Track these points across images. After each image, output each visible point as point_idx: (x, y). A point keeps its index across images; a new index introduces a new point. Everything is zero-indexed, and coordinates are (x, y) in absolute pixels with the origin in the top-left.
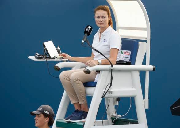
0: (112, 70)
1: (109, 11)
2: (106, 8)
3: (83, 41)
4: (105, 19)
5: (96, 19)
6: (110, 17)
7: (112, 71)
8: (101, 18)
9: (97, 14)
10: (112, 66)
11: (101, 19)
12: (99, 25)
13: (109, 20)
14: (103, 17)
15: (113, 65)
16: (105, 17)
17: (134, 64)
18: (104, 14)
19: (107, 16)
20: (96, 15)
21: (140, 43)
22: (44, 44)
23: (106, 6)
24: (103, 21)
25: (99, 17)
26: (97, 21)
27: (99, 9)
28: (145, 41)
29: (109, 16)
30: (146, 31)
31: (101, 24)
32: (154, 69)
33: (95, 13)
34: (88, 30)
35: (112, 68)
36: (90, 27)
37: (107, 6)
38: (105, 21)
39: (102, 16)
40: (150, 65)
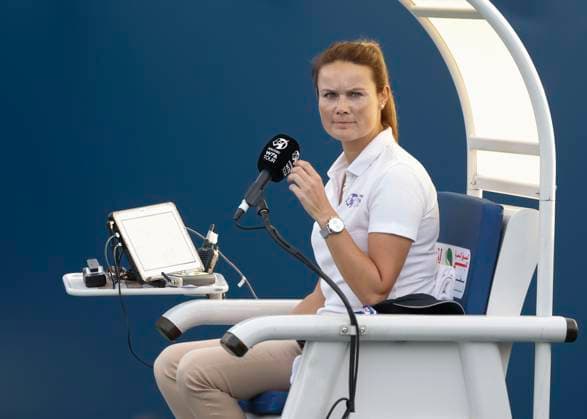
0: (353, 337)
1: (378, 62)
2: (364, 51)
3: (244, 206)
4: (362, 101)
5: (323, 102)
6: (385, 92)
7: (355, 344)
8: (343, 97)
9: (327, 80)
10: (354, 322)
11: (343, 103)
12: (335, 132)
13: (383, 106)
14: (354, 94)
15: (358, 317)
16: (360, 94)
17: (482, 310)
18: (358, 79)
19: (370, 88)
20: (323, 86)
21: (509, 211)
22: (112, 219)
23: (365, 44)
24: (352, 111)
25: (332, 95)
26: (326, 113)
27: (331, 59)
28: (534, 204)
29: (380, 89)
30: (537, 159)
31: (344, 124)
32: (571, 335)
33: (315, 73)
34: (272, 156)
35: (353, 331)
36: (286, 142)
37: (372, 44)
38: (361, 112)
39: (350, 88)
40: (556, 313)
